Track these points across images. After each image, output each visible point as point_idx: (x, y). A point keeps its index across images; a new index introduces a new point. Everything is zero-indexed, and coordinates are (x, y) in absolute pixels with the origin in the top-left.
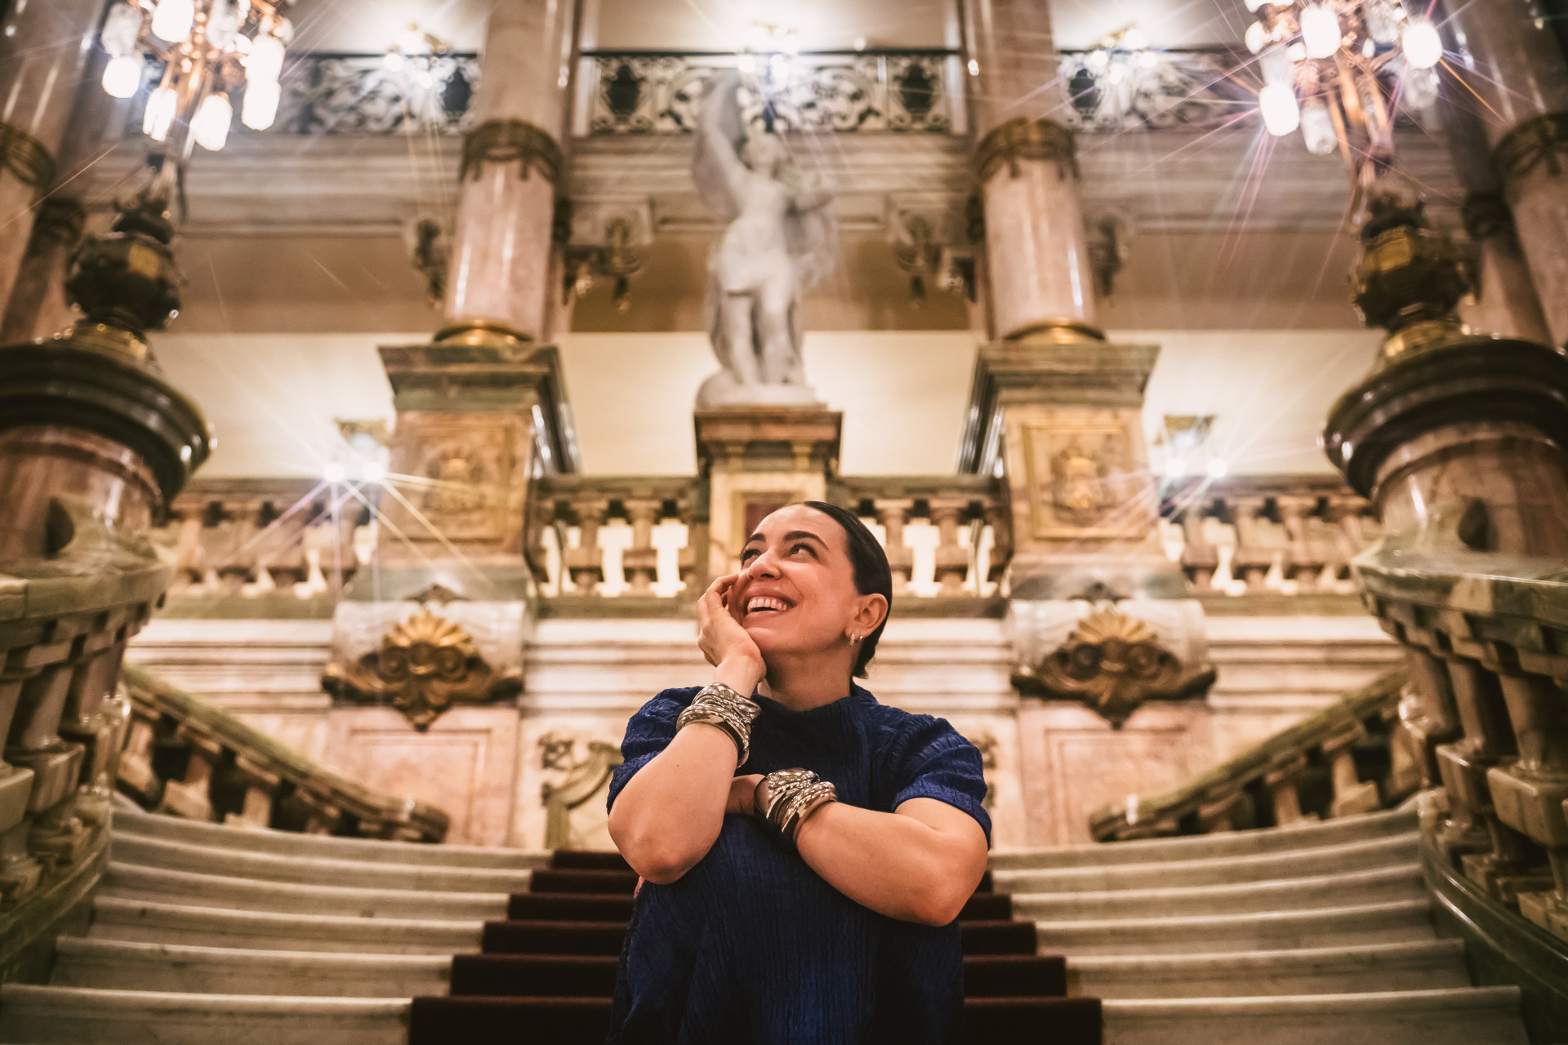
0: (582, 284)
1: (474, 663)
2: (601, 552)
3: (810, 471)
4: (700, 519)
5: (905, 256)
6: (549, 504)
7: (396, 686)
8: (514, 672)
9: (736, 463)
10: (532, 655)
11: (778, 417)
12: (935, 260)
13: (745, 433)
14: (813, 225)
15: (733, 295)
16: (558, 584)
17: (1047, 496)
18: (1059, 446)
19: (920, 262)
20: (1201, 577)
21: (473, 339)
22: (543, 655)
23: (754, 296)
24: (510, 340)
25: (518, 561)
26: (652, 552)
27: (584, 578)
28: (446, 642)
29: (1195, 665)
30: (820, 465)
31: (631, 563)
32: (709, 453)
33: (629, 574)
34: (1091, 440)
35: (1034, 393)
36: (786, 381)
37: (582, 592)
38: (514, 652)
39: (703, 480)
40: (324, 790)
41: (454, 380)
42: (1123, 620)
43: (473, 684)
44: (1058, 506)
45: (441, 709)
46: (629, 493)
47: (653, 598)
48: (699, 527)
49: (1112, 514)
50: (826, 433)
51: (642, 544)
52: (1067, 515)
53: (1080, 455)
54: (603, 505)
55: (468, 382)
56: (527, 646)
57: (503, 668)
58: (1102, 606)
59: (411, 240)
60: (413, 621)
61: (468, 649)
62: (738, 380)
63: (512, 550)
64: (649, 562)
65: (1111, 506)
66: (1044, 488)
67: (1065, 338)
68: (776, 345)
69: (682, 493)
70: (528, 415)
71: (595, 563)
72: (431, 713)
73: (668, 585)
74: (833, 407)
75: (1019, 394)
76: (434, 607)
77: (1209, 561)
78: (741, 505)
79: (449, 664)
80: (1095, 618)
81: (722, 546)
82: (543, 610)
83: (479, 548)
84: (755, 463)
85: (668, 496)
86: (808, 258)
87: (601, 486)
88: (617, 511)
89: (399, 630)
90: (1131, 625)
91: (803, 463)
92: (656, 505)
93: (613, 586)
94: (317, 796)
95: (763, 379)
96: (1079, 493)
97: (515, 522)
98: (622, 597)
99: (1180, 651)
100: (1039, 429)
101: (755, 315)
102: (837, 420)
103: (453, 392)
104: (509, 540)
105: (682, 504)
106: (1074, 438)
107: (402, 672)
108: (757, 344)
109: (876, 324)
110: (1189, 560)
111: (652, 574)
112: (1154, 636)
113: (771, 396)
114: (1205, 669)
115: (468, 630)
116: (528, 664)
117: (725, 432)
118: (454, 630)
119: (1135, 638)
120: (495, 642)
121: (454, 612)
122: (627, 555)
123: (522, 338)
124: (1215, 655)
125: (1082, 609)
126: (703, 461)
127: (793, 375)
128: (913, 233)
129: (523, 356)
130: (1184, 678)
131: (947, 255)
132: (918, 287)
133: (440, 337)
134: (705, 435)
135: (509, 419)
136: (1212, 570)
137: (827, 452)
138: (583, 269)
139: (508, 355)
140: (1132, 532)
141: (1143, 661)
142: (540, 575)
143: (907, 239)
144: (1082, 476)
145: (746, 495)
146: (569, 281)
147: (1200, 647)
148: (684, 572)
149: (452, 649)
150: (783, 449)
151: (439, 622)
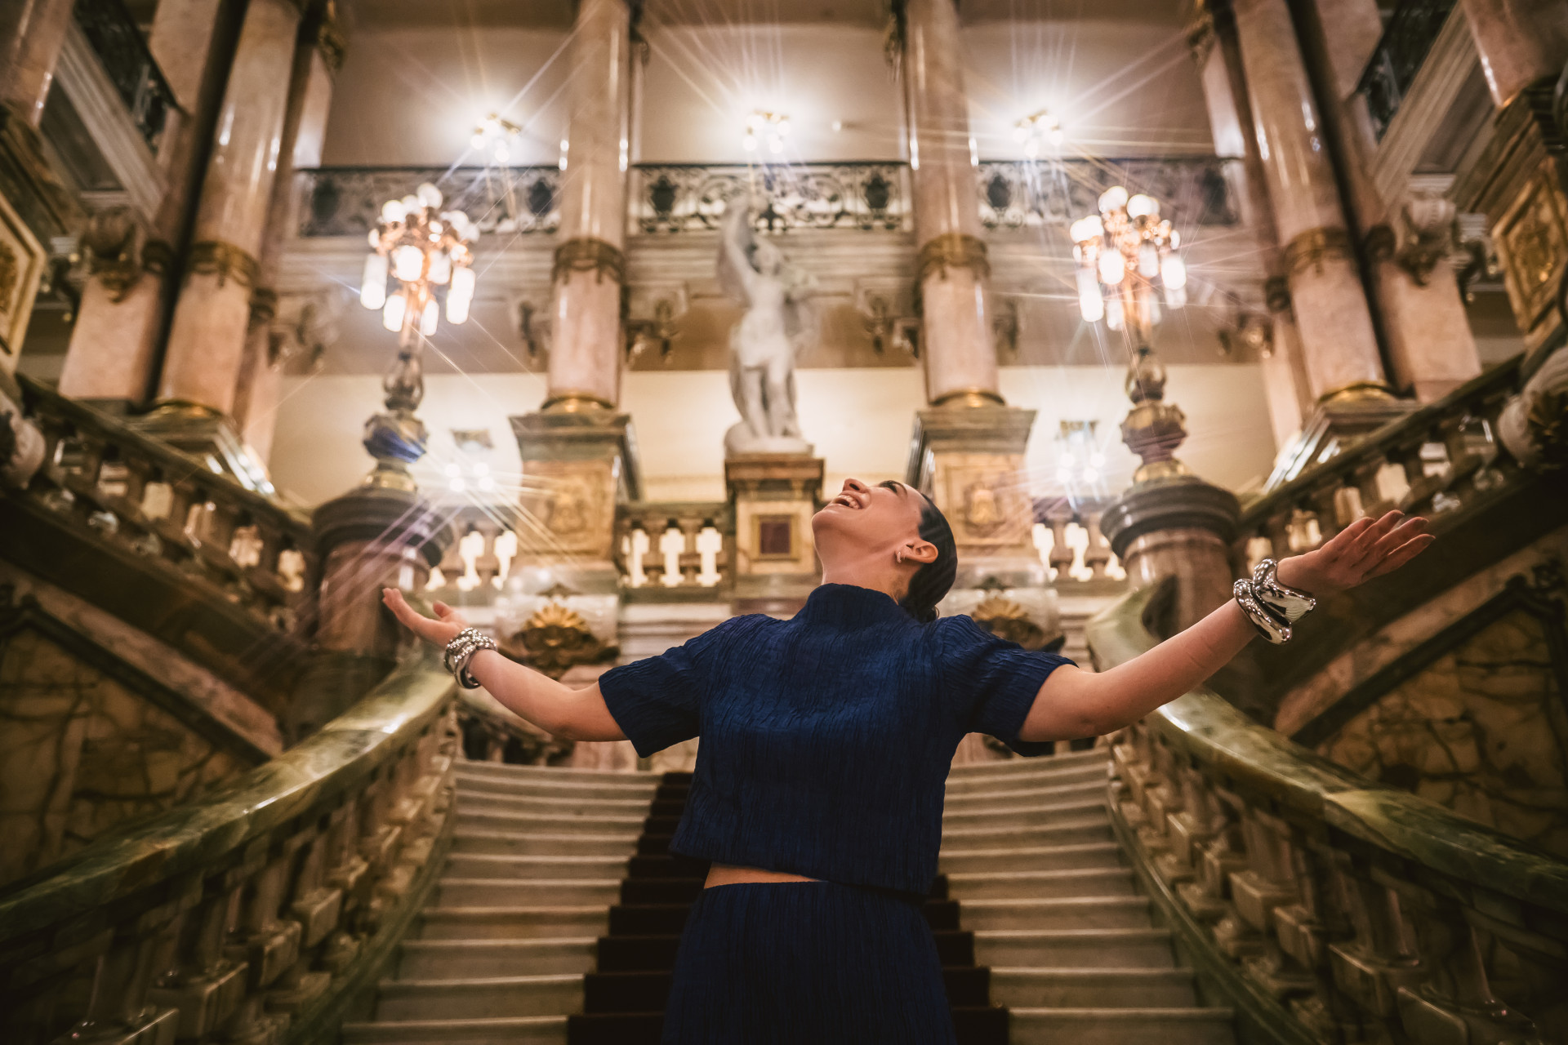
0: (638, 348)
1: (587, 638)
2: (663, 556)
3: (803, 499)
4: (729, 533)
5: (870, 325)
6: (627, 523)
7: (537, 653)
8: (612, 643)
9: (753, 494)
10: (623, 630)
11: (781, 462)
12: (889, 326)
13: (758, 474)
14: (803, 312)
15: (749, 370)
16: (637, 579)
17: (961, 517)
18: (970, 480)
19: (879, 330)
20: (1063, 568)
21: (571, 407)
22: (631, 630)
23: (763, 371)
24: (594, 406)
25: (609, 566)
26: (698, 556)
27: (653, 573)
28: (568, 624)
29: (1051, 632)
30: (809, 495)
31: (684, 563)
32: (735, 488)
33: (683, 570)
34: (991, 477)
35: (954, 444)
36: (786, 433)
37: (652, 584)
38: (613, 629)
39: (731, 505)
40: (498, 723)
41: (560, 438)
42: (1006, 603)
43: (587, 651)
44: (968, 524)
45: (566, 668)
46: (682, 515)
47: (698, 587)
48: (730, 538)
49: (1002, 528)
50: (813, 473)
51: (690, 550)
52: (973, 529)
53: (984, 488)
54: (663, 522)
55: (571, 440)
56: (621, 625)
57: (606, 640)
58: (994, 593)
59: (515, 318)
60: (546, 610)
61: (583, 629)
62: (754, 433)
63: (606, 559)
64: (695, 562)
65: (1002, 523)
66: (959, 511)
67: (976, 402)
68: (779, 404)
69: (717, 514)
70: (610, 463)
71: (659, 563)
72: (559, 671)
73: (709, 577)
74: (818, 454)
75: (943, 444)
76: (558, 599)
77: (1068, 556)
78: (757, 523)
79: (571, 638)
80: (988, 603)
81: (745, 553)
82: (628, 597)
83: (584, 557)
84: (766, 494)
85: (708, 516)
86: (800, 338)
87: (661, 509)
88: (673, 524)
89: (537, 616)
90: (1011, 607)
91: (798, 494)
92: (699, 522)
93: (672, 578)
94: (494, 727)
95: (771, 432)
96: (981, 515)
97: (607, 538)
98: (680, 587)
99: (1042, 623)
100: (956, 469)
101: (764, 382)
102: (820, 464)
103: (560, 447)
104: (604, 551)
105: (717, 521)
106: (979, 475)
107: (541, 644)
108: (765, 402)
109: (849, 364)
110: (1056, 557)
111: (698, 570)
112: (1026, 614)
113: (776, 445)
114: (1058, 635)
115: (582, 616)
116: (621, 636)
117: (746, 474)
118: (574, 616)
119: (1015, 615)
120: (599, 623)
121: (573, 603)
122: (682, 557)
123: (606, 405)
124: (1064, 624)
125: (980, 596)
126: (731, 493)
127: (791, 427)
128: (874, 309)
129: (607, 421)
130: (1045, 641)
131: (899, 326)
132: (878, 345)
133: (546, 406)
134: (732, 476)
135: (599, 465)
136: (1069, 562)
137: (813, 487)
138: (640, 337)
139: (596, 420)
140: (1015, 540)
141: (1018, 630)
142: (623, 570)
143: (869, 313)
144: (983, 502)
145: (761, 517)
146: (629, 346)
147: (1055, 619)
148: (719, 568)
149: (572, 629)
150: (785, 485)
151: (563, 611)
